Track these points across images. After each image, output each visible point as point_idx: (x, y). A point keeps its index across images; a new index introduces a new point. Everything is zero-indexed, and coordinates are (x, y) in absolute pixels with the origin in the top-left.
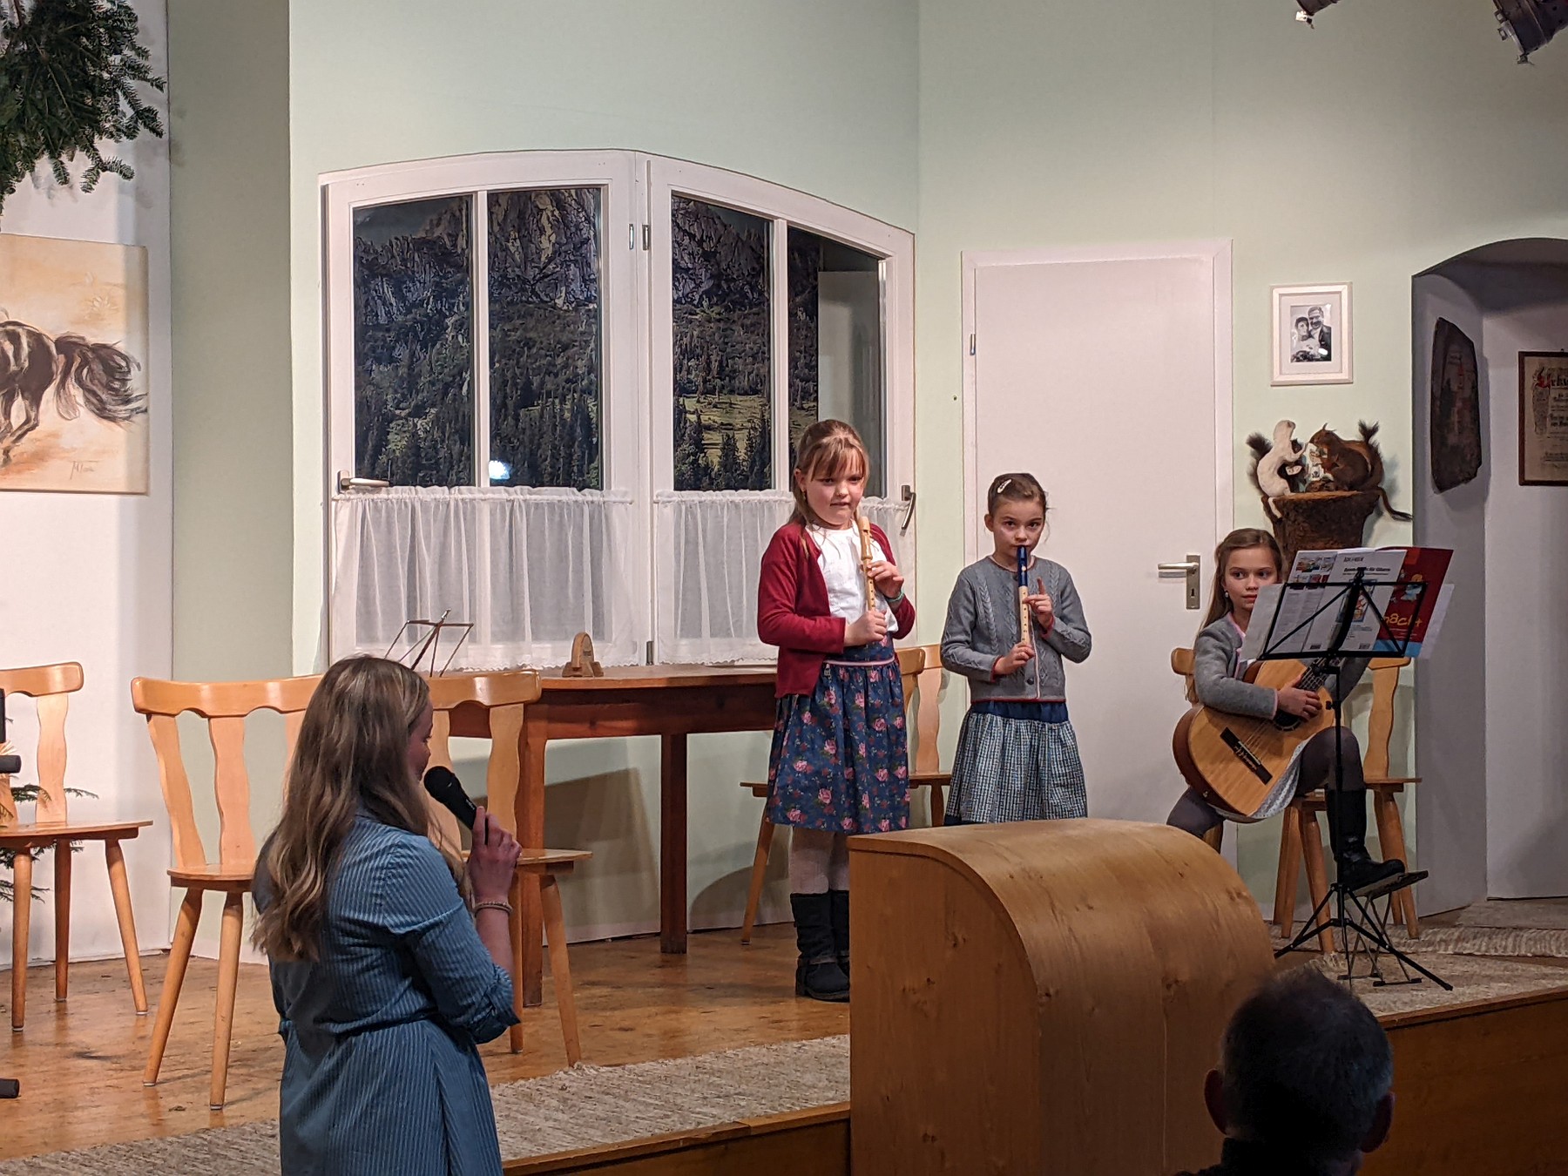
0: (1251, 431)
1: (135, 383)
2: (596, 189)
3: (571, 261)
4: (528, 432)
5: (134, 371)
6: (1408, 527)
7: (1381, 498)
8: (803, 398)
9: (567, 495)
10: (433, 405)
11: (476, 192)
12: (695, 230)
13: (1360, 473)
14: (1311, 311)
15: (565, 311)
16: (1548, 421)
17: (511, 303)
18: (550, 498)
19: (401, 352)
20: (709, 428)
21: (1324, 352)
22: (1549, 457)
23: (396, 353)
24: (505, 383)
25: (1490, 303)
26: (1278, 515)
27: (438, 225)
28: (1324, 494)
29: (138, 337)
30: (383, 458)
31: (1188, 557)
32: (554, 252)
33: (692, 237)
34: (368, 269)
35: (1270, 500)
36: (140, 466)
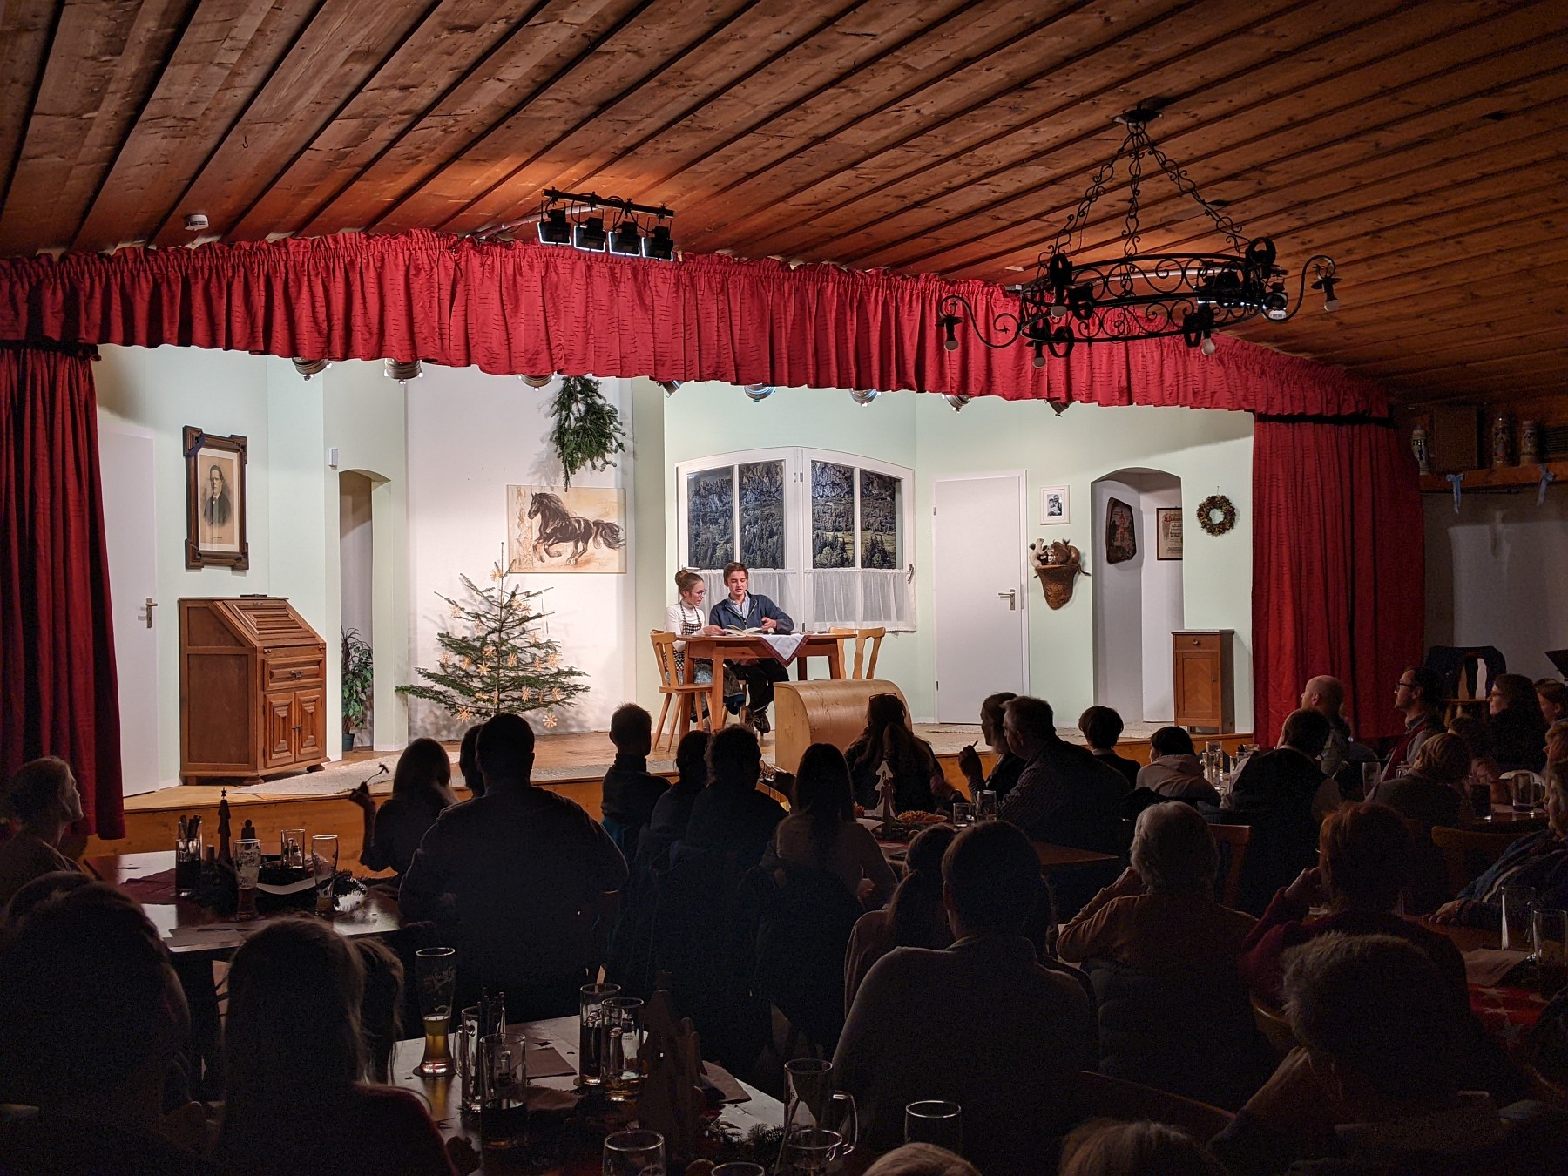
0: (1032, 541)
1: (621, 535)
2: (781, 462)
5: (621, 531)
7: (1078, 567)
9: (770, 571)
11: (732, 466)
14: (1055, 496)
21: (1059, 512)
29: (623, 520)
36: (623, 564)
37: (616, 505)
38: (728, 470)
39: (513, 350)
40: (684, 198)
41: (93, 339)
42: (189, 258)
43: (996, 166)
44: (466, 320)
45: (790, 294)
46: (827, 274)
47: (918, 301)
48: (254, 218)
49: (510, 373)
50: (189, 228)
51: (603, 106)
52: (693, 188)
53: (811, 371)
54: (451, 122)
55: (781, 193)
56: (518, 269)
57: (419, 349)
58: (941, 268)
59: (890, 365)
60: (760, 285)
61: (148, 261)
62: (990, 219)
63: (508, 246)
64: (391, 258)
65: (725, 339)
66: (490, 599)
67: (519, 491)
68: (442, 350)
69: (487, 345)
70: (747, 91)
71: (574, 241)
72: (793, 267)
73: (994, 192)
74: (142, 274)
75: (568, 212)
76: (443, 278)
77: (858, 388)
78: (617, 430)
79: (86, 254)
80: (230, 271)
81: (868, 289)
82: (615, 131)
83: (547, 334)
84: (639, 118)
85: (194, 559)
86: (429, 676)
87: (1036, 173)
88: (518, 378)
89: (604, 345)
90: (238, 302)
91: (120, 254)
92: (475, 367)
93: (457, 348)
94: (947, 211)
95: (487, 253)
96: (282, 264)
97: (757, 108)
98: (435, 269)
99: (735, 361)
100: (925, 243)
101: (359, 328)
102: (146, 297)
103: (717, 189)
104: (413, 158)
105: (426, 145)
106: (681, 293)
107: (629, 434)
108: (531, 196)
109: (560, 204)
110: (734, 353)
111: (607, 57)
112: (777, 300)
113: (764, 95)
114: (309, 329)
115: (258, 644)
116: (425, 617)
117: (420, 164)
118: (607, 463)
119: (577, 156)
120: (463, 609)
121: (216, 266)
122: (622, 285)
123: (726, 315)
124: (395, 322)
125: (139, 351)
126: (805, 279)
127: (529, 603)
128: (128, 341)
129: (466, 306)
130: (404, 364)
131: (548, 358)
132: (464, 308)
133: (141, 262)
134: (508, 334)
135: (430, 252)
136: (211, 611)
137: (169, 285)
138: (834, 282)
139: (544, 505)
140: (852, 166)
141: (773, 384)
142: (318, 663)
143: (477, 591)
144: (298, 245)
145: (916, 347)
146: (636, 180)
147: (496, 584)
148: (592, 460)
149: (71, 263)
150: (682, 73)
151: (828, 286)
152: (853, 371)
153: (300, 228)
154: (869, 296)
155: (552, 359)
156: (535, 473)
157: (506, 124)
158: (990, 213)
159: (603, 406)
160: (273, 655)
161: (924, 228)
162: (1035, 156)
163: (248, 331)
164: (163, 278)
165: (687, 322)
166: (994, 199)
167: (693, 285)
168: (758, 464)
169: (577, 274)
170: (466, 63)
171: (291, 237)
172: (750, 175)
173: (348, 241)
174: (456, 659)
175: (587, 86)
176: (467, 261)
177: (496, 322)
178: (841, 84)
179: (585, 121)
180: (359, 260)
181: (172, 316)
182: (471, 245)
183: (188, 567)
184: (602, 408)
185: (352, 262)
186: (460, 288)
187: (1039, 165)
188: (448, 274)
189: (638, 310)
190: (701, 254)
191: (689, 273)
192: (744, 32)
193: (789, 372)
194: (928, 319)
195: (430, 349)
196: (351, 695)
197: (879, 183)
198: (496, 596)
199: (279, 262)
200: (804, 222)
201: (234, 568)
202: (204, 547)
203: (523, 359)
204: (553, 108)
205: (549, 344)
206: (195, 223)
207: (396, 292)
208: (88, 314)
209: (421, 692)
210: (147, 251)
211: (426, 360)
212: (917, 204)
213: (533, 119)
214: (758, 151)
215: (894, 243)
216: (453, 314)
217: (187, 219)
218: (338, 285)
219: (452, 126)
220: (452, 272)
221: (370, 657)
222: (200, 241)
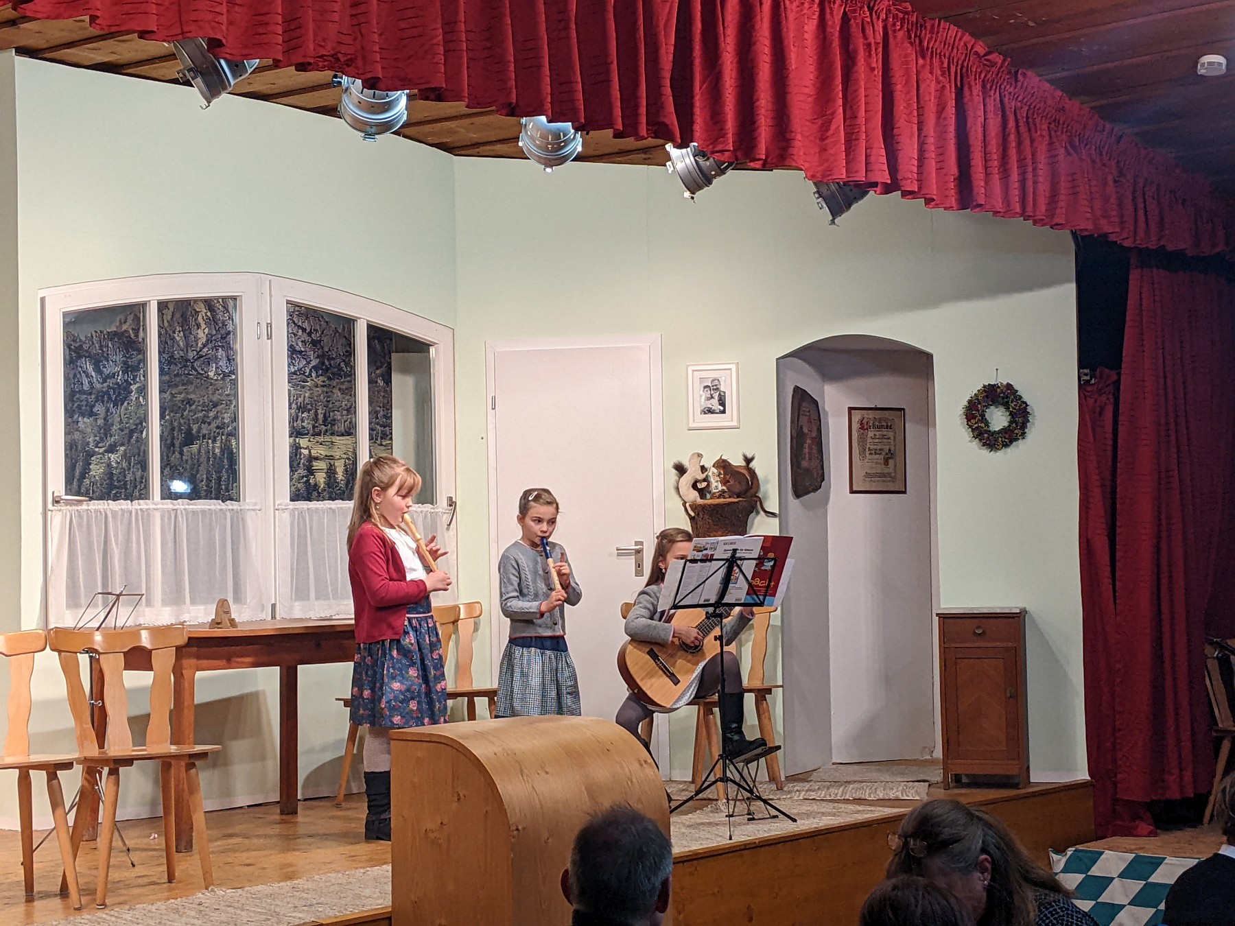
0: (675, 460)
2: (234, 298)
3: (219, 346)
4: (190, 462)
6: (775, 522)
7: (758, 503)
8: (382, 438)
9: (214, 505)
10: (122, 445)
11: (149, 301)
12: (306, 325)
13: (744, 487)
14: (713, 381)
15: (216, 380)
16: (868, 452)
17: (177, 375)
18: (203, 507)
19: (99, 409)
20: (317, 459)
21: (722, 408)
22: (867, 475)
23: (95, 410)
24: (173, 429)
25: (828, 375)
26: (693, 514)
27: (125, 322)
28: (721, 500)
30: (87, 481)
31: (636, 542)
32: (207, 341)
33: (304, 330)
34: (75, 352)
35: (687, 505)
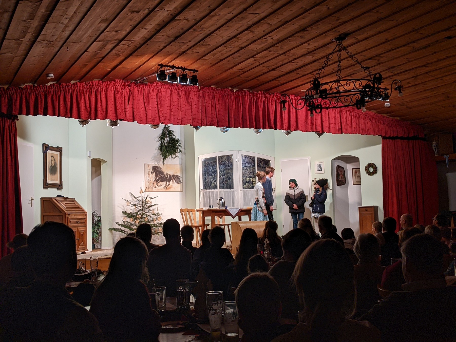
1: (181, 179)
5: (181, 178)
7: (328, 187)
9: (229, 190)
14: (319, 165)
17: (227, 168)
21: (321, 170)
29: (181, 174)
36: (182, 189)
37: (179, 170)
38: (215, 158)
39: (147, 116)
40: (201, 68)
41: (16, 113)
42: (47, 88)
43: (297, 56)
44: (133, 107)
45: (234, 99)
46: (246, 93)
47: (274, 101)
48: (67, 75)
49: (147, 124)
50: (47, 78)
51: (177, 38)
52: (204, 65)
53: (241, 123)
54: (130, 43)
55: (231, 66)
56: (149, 92)
57: (118, 116)
58: (281, 91)
59: (266, 121)
60: (224, 97)
61: (34, 89)
62: (295, 74)
63: (146, 85)
64: (110, 88)
65: (214, 113)
66: (139, 200)
67: (148, 165)
68: (125, 117)
69: (140, 115)
70: (220, 32)
71: (167, 80)
72: (235, 91)
73: (297, 65)
74: (32, 93)
75: (166, 72)
76: (126, 94)
77: (256, 129)
78: (179, 146)
79: (15, 87)
80: (59, 92)
81: (258, 97)
82: (180, 46)
83: (158, 112)
84: (187, 41)
85: (46, 185)
86: (120, 225)
87: (309, 59)
88: (149, 125)
89: (176, 115)
90: (62, 102)
91: (25, 87)
92: (136, 122)
93: (130, 116)
94: (282, 72)
95: (140, 87)
96: (76, 90)
97: (224, 38)
98: (123, 92)
99: (217, 120)
100: (276, 82)
101: (99, 110)
102: (33, 100)
103: (211, 65)
104: (118, 55)
105: (122, 51)
106: (200, 99)
107: (183, 147)
108: (153, 68)
109: (163, 69)
110: (217, 117)
111: (178, 21)
112: (230, 101)
113: (225, 34)
114: (84, 110)
115: (66, 212)
116: (118, 206)
117: (120, 57)
118: (176, 156)
119: (168, 54)
120: (130, 203)
121: (55, 91)
122: (182, 96)
123: (214, 106)
124: (110, 108)
125: (31, 117)
126: (239, 95)
127: (151, 201)
128: (28, 114)
129: (133, 103)
130: (113, 121)
131: (158, 119)
132: (132, 104)
133: (32, 89)
134: (146, 112)
135: (122, 87)
136: (51, 201)
137: (41, 97)
138: (248, 95)
139: (156, 170)
140: (252, 57)
141: (229, 127)
142: (85, 219)
143: (135, 197)
144: (81, 84)
145: (274, 116)
146: (186, 62)
147: (141, 195)
148: (171, 155)
149: (10, 90)
150: (201, 27)
151: (246, 97)
152: (254, 123)
153: (81, 79)
154: (259, 100)
155: (160, 119)
156: (153, 160)
157: (147, 44)
158: (296, 72)
159: (175, 138)
160: (70, 215)
161: (275, 78)
162: (309, 53)
163: (65, 111)
164: (39, 94)
165: (202, 108)
166: (297, 68)
167: (204, 97)
168: (224, 156)
169: (168, 93)
170: (135, 23)
171: (78, 82)
172: (221, 60)
173: (96, 83)
174: (128, 219)
175: (172, 31)
176: (133, 89)
177: (142, 108)
178: (249, 30)
179: (170, 43)
180: (100, 89)
181: (41, 106)
182: (134, 84)
183: (44, 188)
184: (174, 139)
185: (97, 90)
186: (131, 97)
187: (311, 56)
188: (127, 93)
189: (187, 104)
190: (206, 87)
191: (203, 93)
192: (219, 13)
193: (234, 123)
194: (277, 107)
195: (121, 116)
196: (94, 231)
197: (261, 63)
198: (141, 199)
199: (75, 89)
200: (238, 76)
201: (58, 189)
202: (48, 181)
203: (151, 119)
204: (161, 38)
205: (159, 115)
206: (50, 76)
207: (111, 99)
208: (15, 106)
209: (117, 230)
210: (34, 86)
211: (120, 120)
212: (273, 70)
213: (155, 42)
214: (224, 52)
215: (266, 83)
216: (129, 105)
217: (47, 75)
218: (93, 97)
219: (130, 44)
220: (128, 93)
221: (100, 219)
222: (50, 83)
